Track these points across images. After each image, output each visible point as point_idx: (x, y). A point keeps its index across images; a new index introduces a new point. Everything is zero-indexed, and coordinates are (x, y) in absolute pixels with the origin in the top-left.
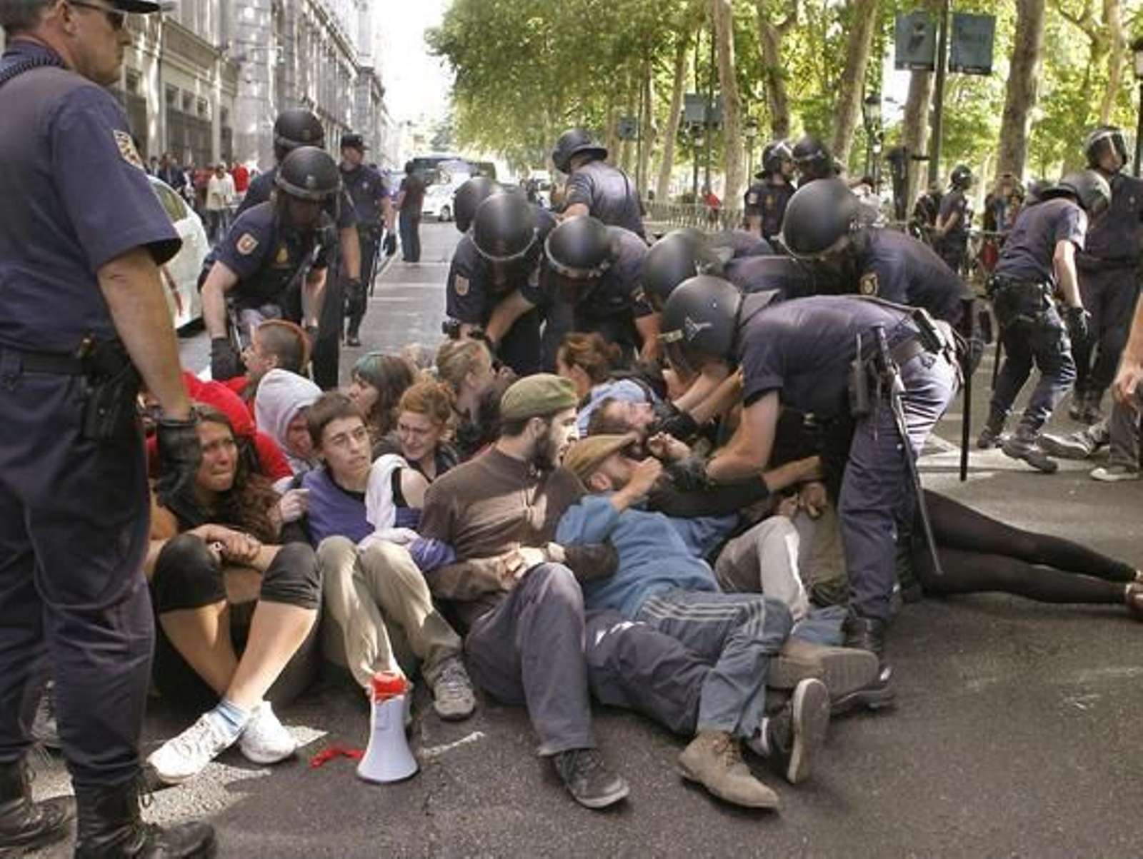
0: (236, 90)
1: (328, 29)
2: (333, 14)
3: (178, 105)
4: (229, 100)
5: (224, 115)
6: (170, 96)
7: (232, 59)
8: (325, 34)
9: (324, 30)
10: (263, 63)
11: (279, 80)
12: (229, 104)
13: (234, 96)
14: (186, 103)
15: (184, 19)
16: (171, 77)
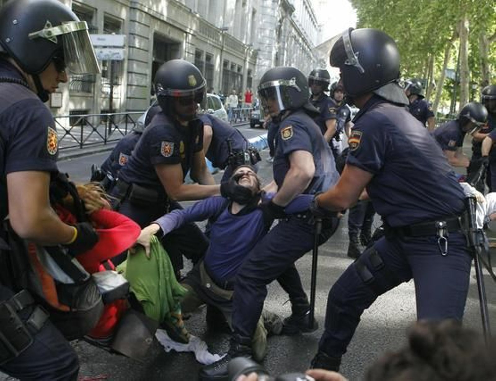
0: (255, 62)
1: (303, 39)
2: (305, 33)
3: (229, 67)
4: (252, 66)
5: (249, 72)
6: (225, 64)
7: (255, 50)
8: (301, 40)
9: (300, 39)
10: (270, 52)
11: (277, 59)
12: (252, 68)
13: (254, 65)
14: (232, 67)
15: (234, 34)
16: (226, 57)
